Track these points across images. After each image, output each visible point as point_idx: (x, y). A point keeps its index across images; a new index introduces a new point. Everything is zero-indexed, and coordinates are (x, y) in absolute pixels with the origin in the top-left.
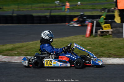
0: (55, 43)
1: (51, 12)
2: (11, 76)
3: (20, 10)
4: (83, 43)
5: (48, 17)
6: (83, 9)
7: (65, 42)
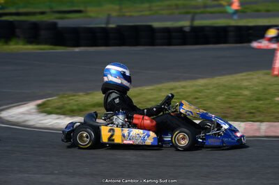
0: (202, 88)
1: (193, 20)
2: (103, 162)
3: (124, 16)
4: (265, 89)
5: (187, 29)
6: (268, 11)
7: (225, 86)
